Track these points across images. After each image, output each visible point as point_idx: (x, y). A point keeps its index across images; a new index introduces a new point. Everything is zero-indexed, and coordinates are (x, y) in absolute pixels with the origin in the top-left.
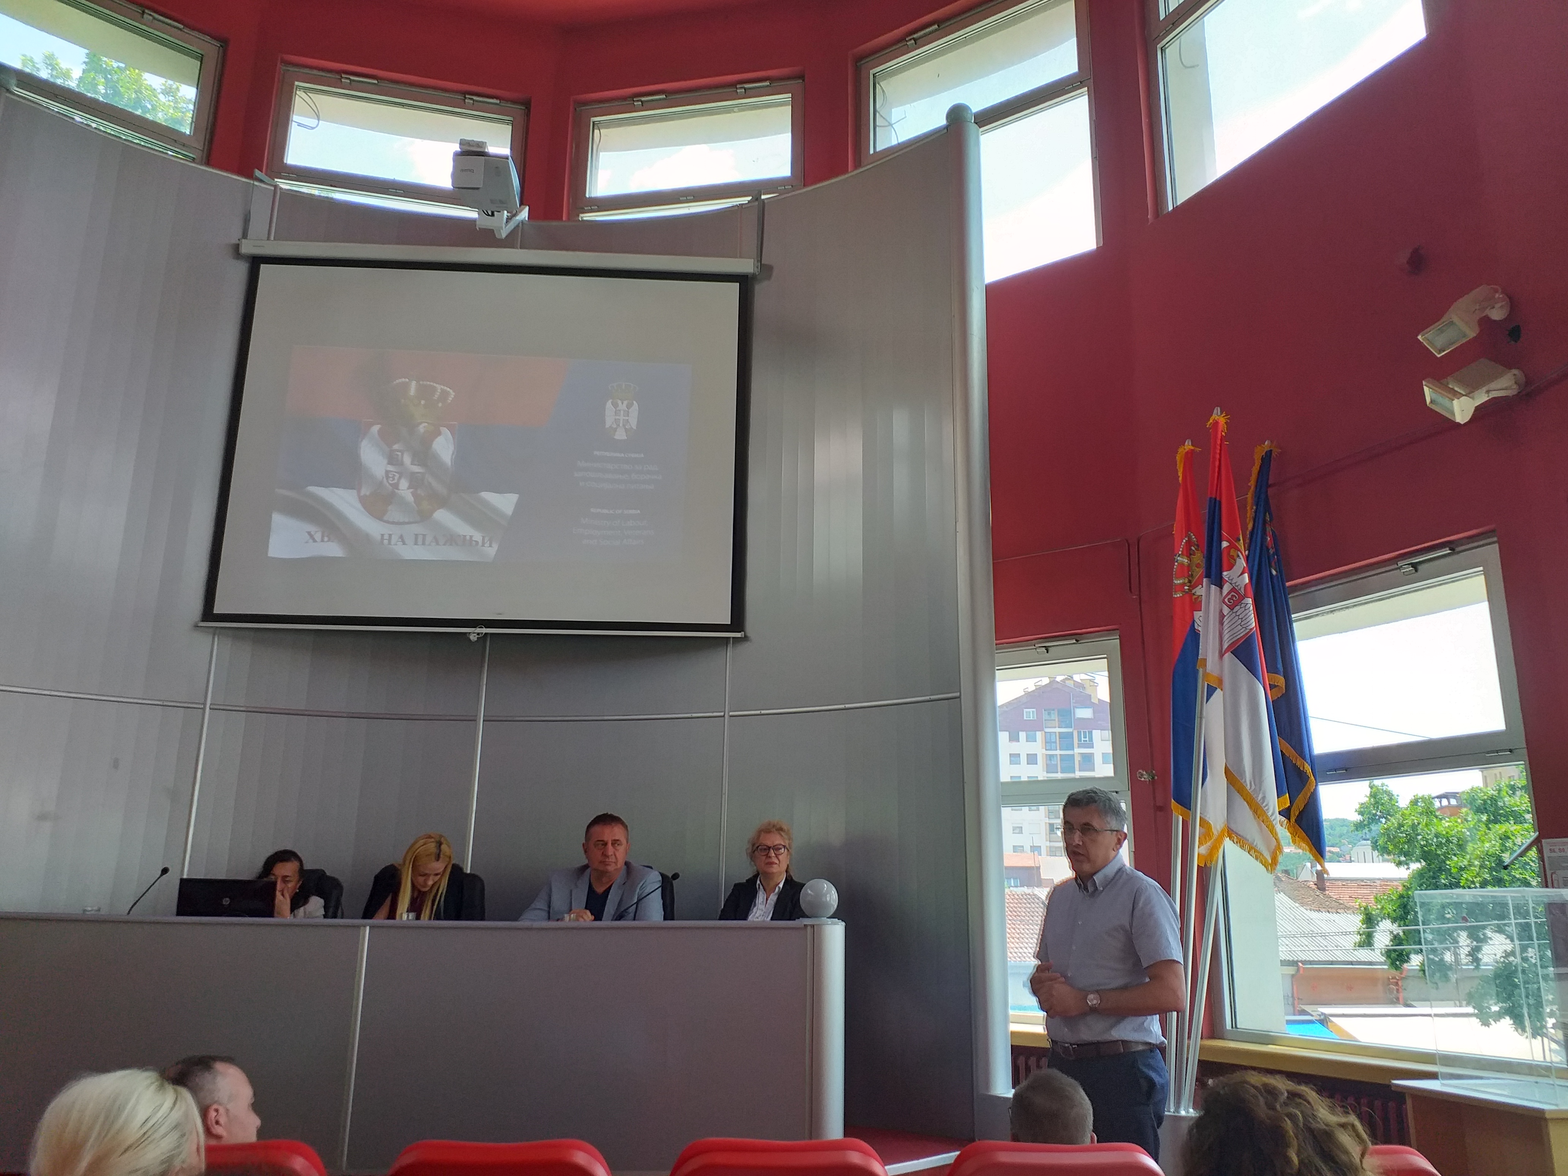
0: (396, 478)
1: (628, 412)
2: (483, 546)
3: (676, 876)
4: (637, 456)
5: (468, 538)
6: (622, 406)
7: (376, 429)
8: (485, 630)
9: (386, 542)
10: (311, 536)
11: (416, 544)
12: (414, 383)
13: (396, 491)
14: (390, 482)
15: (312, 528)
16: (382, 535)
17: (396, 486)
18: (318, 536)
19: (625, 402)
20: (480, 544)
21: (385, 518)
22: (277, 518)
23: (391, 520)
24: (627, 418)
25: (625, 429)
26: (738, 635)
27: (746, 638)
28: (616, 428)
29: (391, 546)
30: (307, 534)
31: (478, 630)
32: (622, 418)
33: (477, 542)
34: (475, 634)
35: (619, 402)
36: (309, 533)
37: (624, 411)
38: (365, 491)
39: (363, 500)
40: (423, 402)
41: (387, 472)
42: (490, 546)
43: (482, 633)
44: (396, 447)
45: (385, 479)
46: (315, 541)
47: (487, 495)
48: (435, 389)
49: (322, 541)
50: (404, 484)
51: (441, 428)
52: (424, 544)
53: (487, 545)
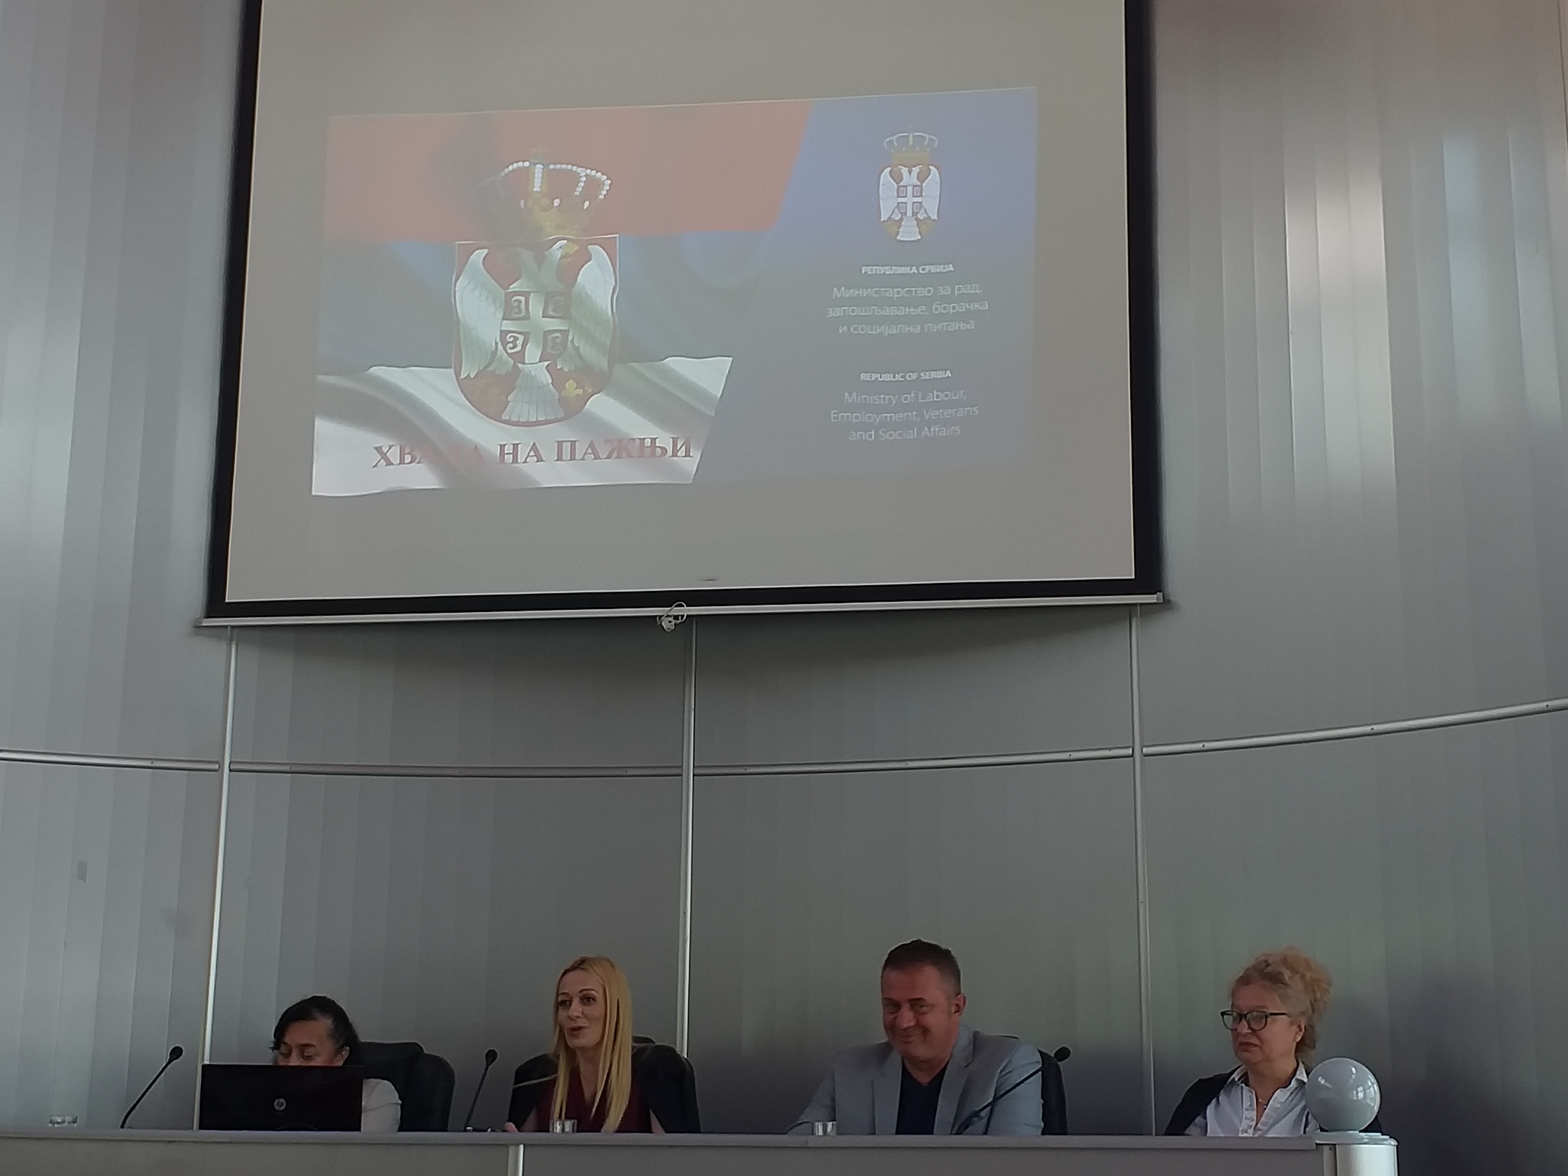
0: (519, 343)
1: (921, 186)
2: (675, 455)
3: (1063, 1054)
4: (940, 269)
5: (648, 442)
6: (910, 178)
7: (479, 255)
8: (687, 611)
9: (509, 458)
10: (384, 456)
11: (559, 459)
12: (539, 167)
13: (520, 365)
14: (510, 351)
15: (384, 442)
16: (502, 447)
17: (519, 357)
18: (394, 455)
19: (916, 170)
20: (670, 452)
21: (505, 417)
22: (323, 427)
23: (514, 419)
24: (919, 199)
25: (917, 219)
26: (1152, 599)
27: (1166, 604)
28: (901, 219)
29: (515, 465)
30: (374, 450)
31: (676, 611)
32: (910, 200)
33: (664, 450)
34: (671, 619)
35: (905, 170)
36: (379, 449)
37: (914, 186)
38: (468, 370)
39: (463, 385)
40: (557, 202)
41: (504, 334)
42: (687, 455)
43: (683, 616)
44: (514, 287)
45: (500, 347)
46: (389, 463)
47: (674, 363)
48: (577, 176)
49: (402, 462)
50: (533, 353)
51: (590, 247)
52: (573, 458)
53: (682, 453)
